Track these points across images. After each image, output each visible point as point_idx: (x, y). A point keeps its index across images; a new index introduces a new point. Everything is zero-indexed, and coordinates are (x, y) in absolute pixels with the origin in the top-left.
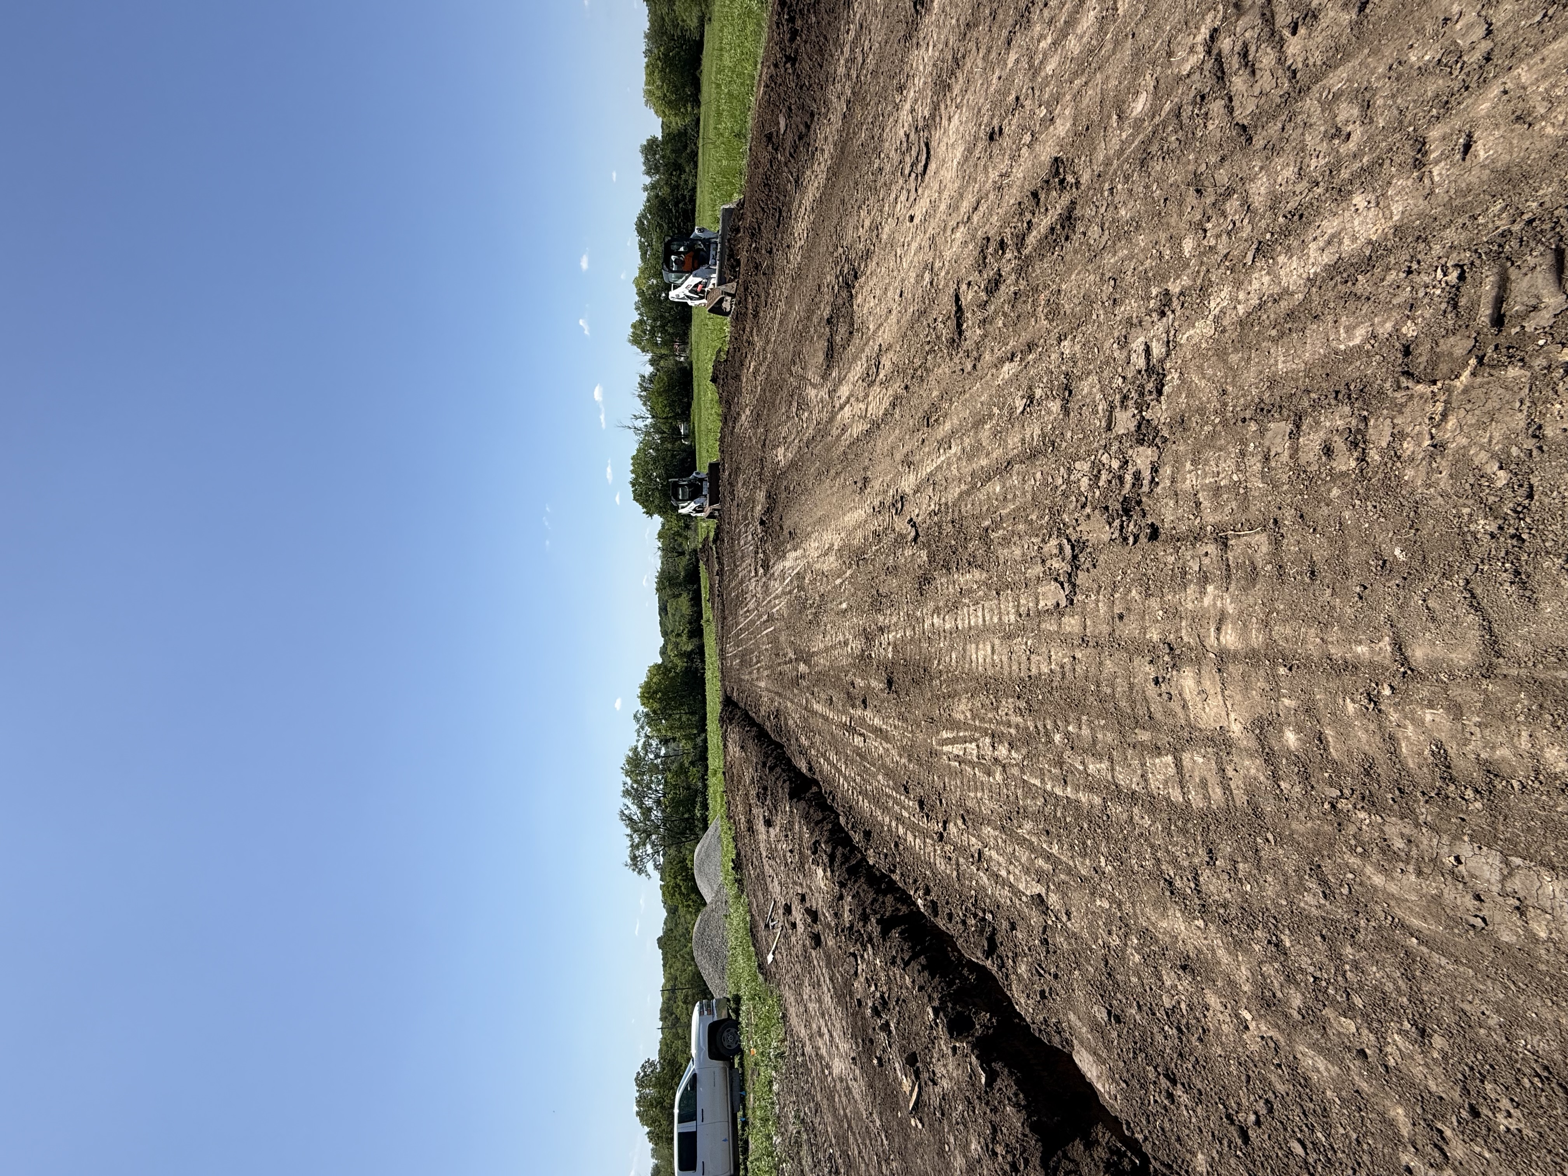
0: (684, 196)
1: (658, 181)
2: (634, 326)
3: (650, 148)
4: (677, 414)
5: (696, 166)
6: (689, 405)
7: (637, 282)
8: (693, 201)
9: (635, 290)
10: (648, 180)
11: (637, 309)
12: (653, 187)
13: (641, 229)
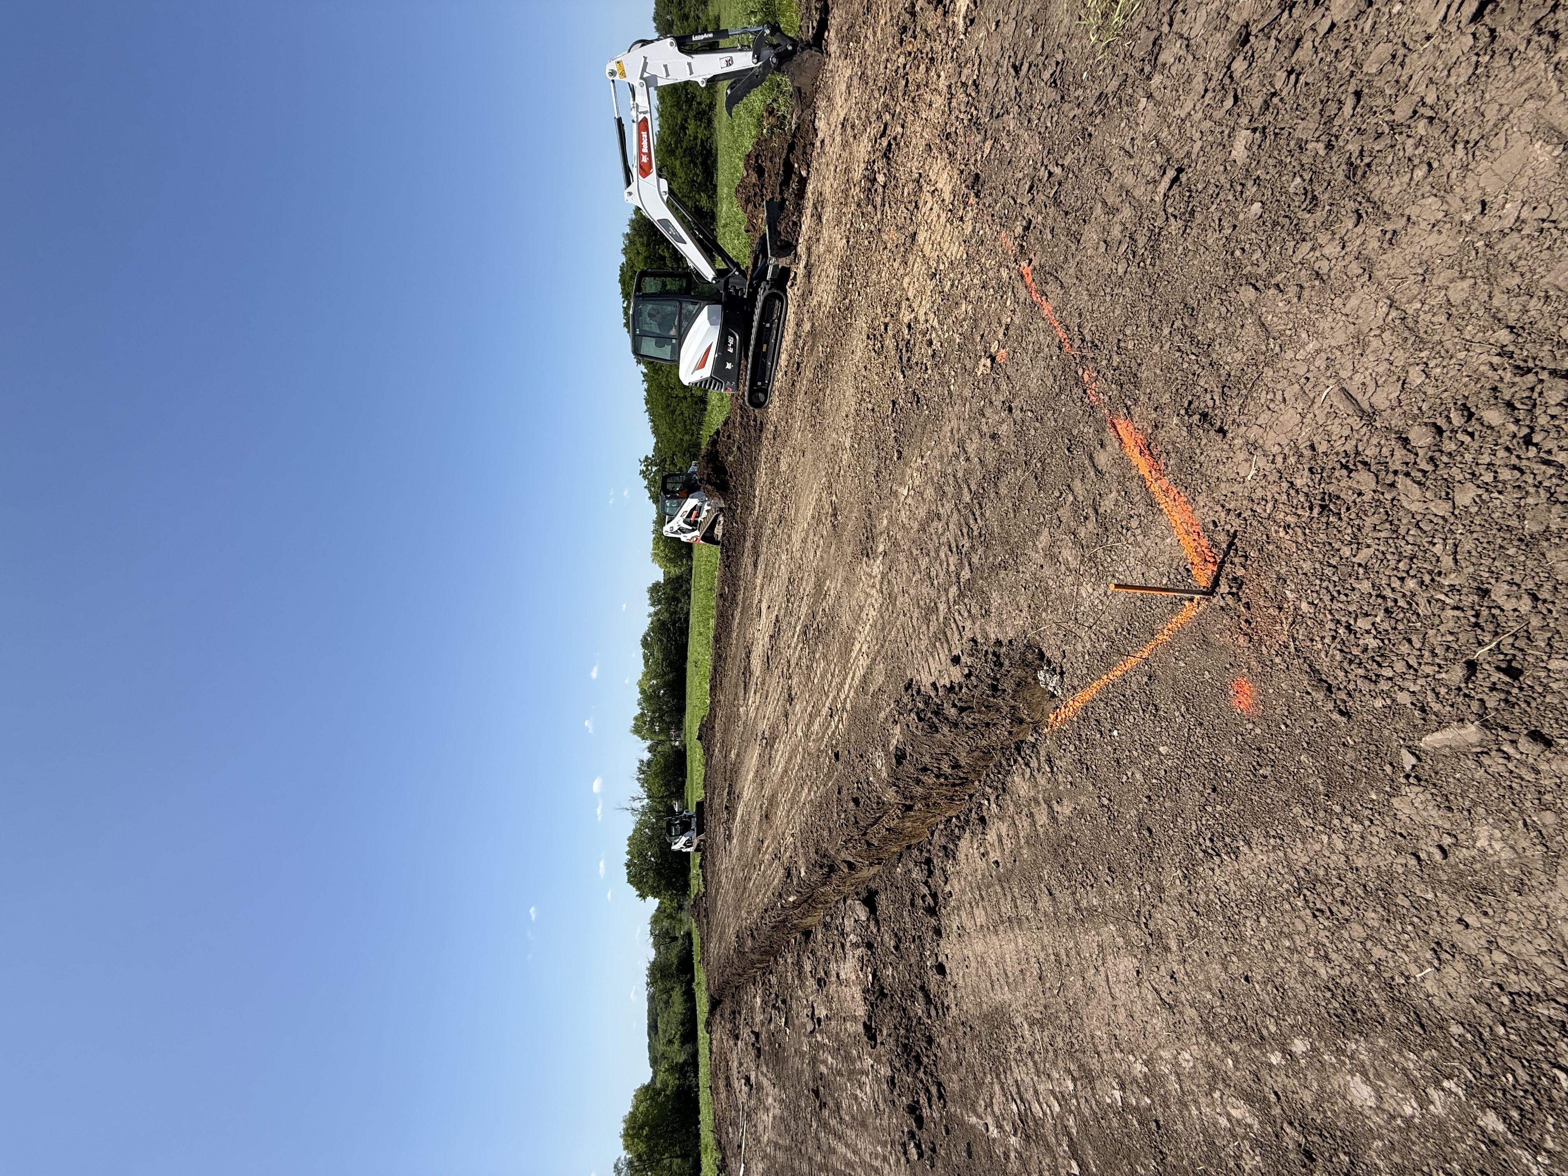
0: (680, 619)
1: (660, 610)
2: (636, 719)
3: (655, 588)
4: (672, 793)
5: (689, 597)
6: (683, 783)
7: (640, 684)
8: (687, 621)
9: (638, 690)
10: (652, 610)
11: (639, 704)
12: (656, 614)
13: (645, 644)
